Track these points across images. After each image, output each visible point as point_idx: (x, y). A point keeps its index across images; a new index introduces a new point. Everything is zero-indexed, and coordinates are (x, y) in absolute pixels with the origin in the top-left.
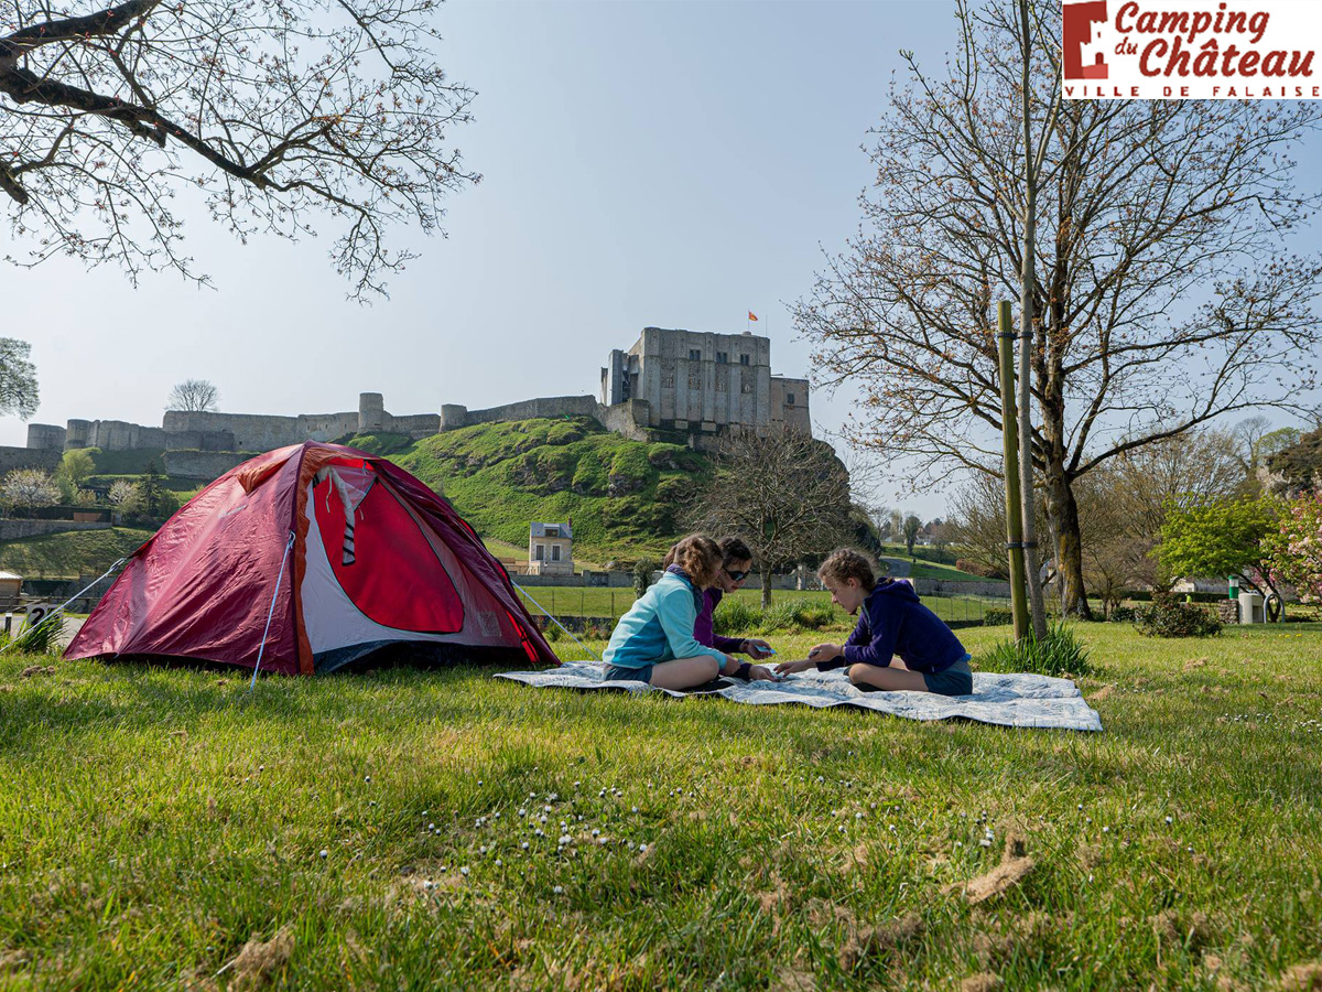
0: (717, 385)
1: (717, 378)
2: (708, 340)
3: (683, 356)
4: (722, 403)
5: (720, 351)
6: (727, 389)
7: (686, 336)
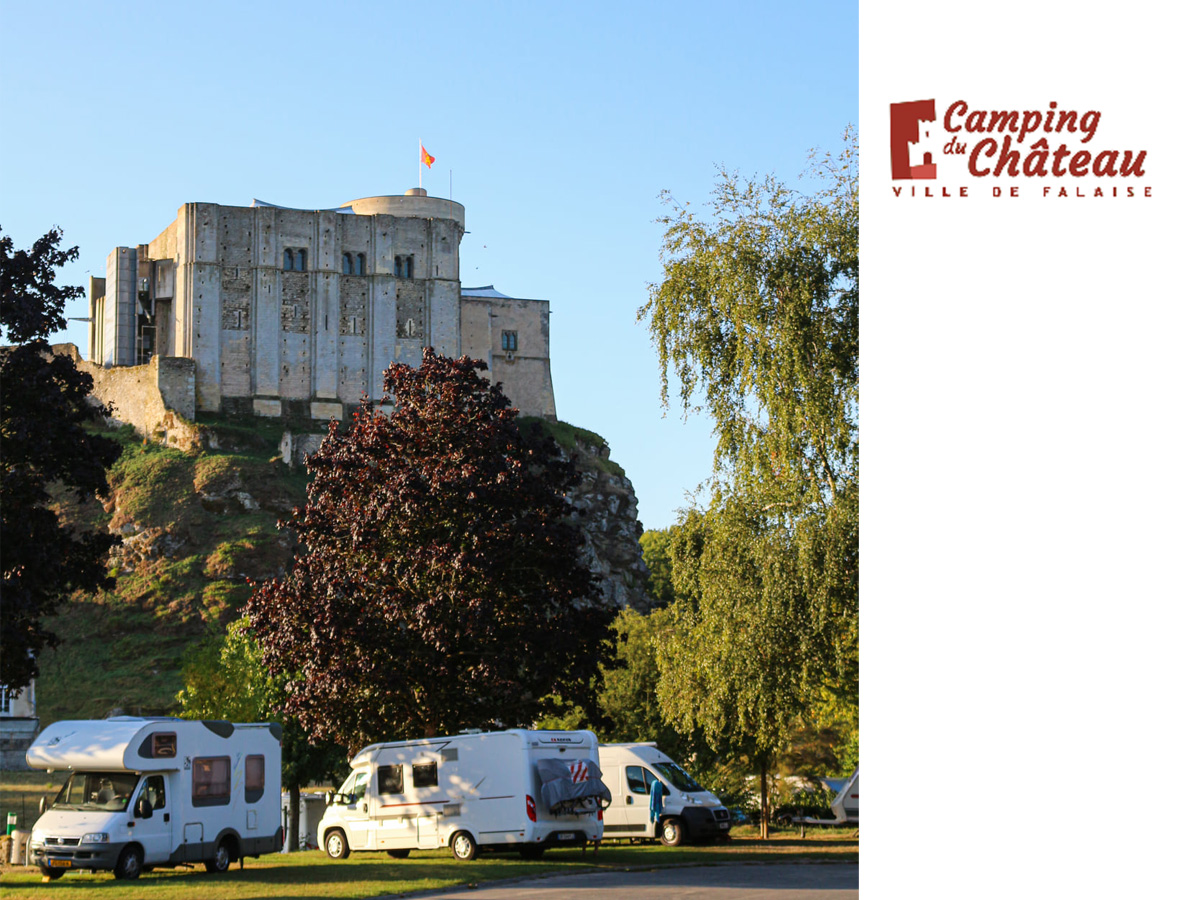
0: (344, 321)
1: (344, 305)
2: (323, 226)
3: (270, 262)
4: (355, 358)
5: (351, 248)
6: (366, 328)
7: (275, 216)
